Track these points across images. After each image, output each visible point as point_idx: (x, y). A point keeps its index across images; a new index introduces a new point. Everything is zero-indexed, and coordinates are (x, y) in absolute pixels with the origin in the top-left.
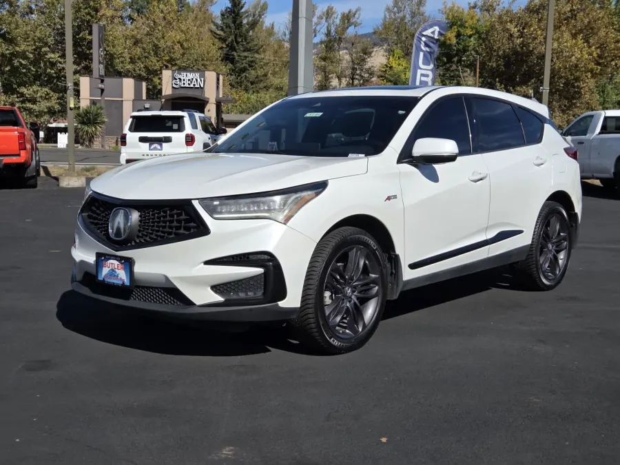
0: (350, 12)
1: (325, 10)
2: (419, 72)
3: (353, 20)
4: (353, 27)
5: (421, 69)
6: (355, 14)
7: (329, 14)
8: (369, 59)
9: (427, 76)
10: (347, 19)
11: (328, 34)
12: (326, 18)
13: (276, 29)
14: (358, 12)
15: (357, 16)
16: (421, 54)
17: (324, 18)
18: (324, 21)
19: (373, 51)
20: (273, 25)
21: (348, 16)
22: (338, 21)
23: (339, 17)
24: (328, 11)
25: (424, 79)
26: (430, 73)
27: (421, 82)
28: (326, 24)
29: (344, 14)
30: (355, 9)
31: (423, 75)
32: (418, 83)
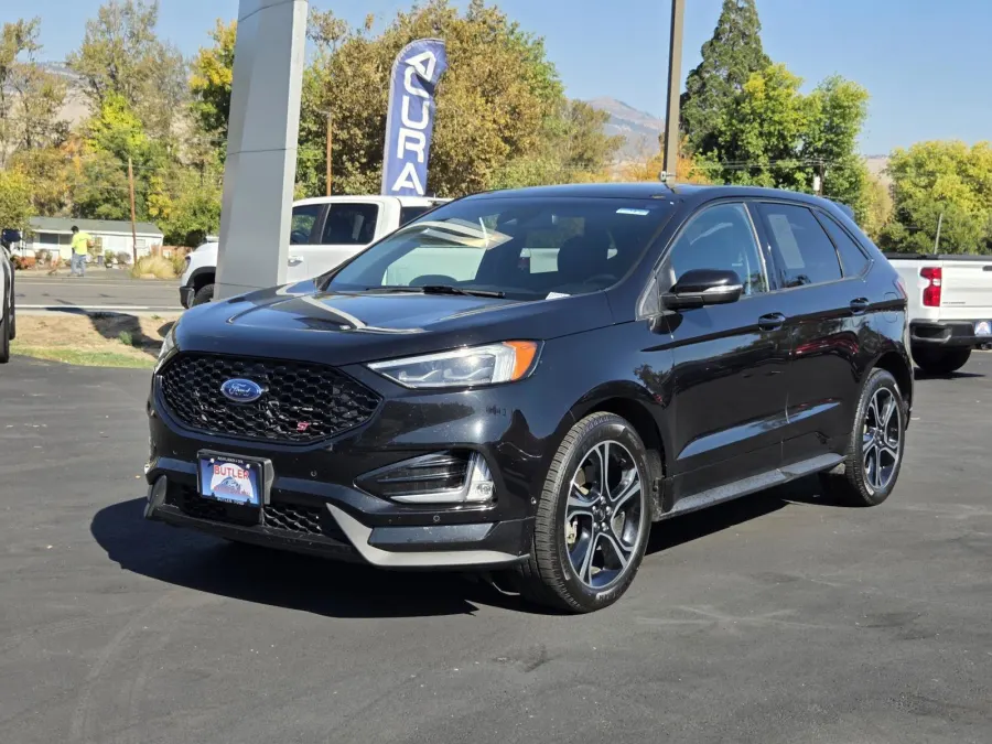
0: (20, 24)
2: (403, 133)
3: (26, 39)
4: (26, 50)
5: (404, 126)
6: (30, 30)
8: (58, 109)
9: (416, 141)
10: (16, 35)
14: (36, 27)
15: (34, 32)
16: (406, 99)
19: (65, 95)
21: (17, 30)
25: (410, 146)
26: (422, 137)
27: (407, 152)
29: (10, 26)
30: (30, 21)
31: (409, 139)
32: (400, 155)
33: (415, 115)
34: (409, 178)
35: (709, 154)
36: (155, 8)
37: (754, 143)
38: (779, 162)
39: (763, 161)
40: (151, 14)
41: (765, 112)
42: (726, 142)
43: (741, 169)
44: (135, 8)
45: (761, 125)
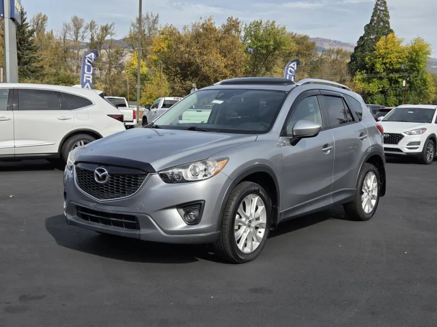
0: (107, 25)
1: (89, 23)
2: (85, 75)
3: (109, 31)
4: (109, 35)
5: (86, 73)
6: (110, 27)
7: (92, 26)
8: (121, 58)
9: (89, 77)
10: (105, 29)
11: (92, 39)
12: (91, 29)
13: (54, 34)
14: (113, 26)
15: (112, 28)
16: (86, 67)
17: (89, 28)
18: (89, 30)
20: (52, 31)
21: (106, 27)
22: (98, 31)
23: (99, 28)
24: (91, 24)
25: (88, 79)
26: (91, 76)
27: (86, 80)
28: (91, 33)
29: (103, 26)
30: (111, 24)
31: (87, 77)
32: (85, 81)
33: (89, 70)
34: (88, 87)
35: (362, 72)
36: (157, 17)
37: (379, 67)
38: (391, 75)
39: (384, 74)
40: (156, 19)
41: (385, 54)
42: (369, 67)
43: (375, 78)
44: (150, 16)
45: (383, 60)
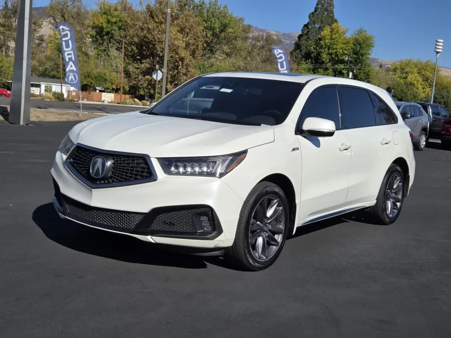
31: (68, 55)
34: (71, 66)
35: (307, 61)
37: (325, 57)
38: (336, 66)
39: (329, 65)
41: (331, 45)
42: (314, 56)
43: (320, 68)
45: (329, 50)
